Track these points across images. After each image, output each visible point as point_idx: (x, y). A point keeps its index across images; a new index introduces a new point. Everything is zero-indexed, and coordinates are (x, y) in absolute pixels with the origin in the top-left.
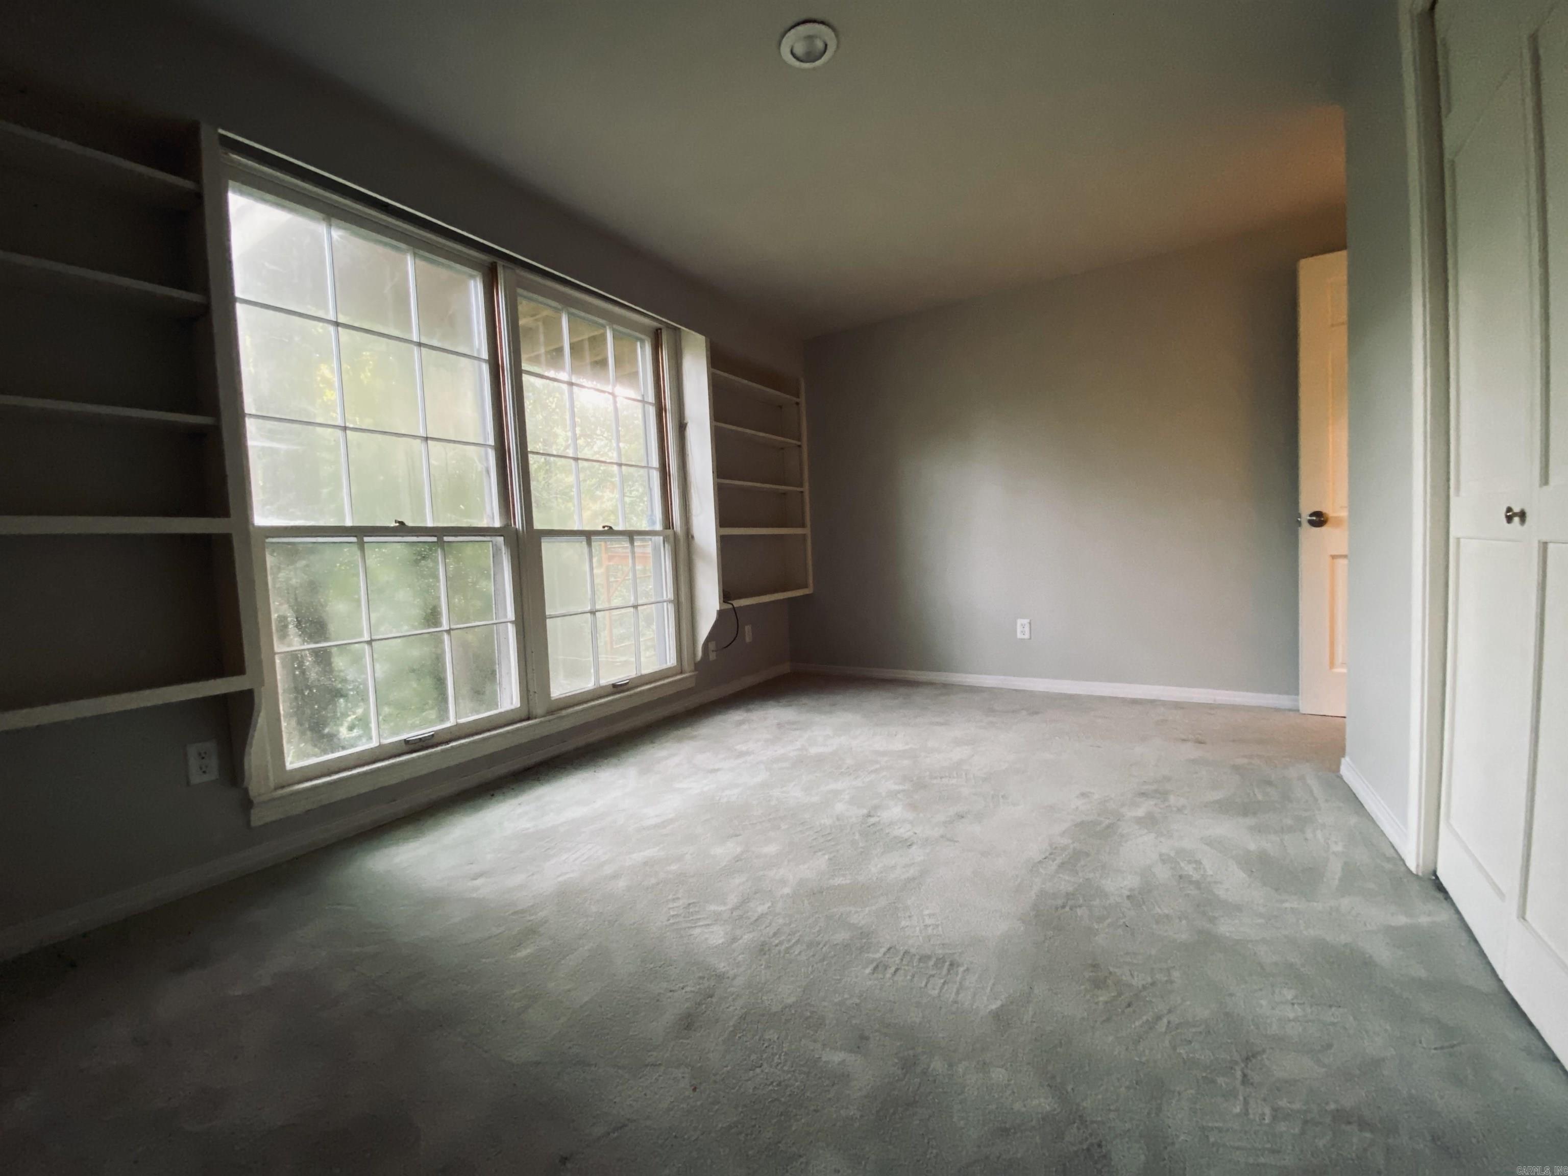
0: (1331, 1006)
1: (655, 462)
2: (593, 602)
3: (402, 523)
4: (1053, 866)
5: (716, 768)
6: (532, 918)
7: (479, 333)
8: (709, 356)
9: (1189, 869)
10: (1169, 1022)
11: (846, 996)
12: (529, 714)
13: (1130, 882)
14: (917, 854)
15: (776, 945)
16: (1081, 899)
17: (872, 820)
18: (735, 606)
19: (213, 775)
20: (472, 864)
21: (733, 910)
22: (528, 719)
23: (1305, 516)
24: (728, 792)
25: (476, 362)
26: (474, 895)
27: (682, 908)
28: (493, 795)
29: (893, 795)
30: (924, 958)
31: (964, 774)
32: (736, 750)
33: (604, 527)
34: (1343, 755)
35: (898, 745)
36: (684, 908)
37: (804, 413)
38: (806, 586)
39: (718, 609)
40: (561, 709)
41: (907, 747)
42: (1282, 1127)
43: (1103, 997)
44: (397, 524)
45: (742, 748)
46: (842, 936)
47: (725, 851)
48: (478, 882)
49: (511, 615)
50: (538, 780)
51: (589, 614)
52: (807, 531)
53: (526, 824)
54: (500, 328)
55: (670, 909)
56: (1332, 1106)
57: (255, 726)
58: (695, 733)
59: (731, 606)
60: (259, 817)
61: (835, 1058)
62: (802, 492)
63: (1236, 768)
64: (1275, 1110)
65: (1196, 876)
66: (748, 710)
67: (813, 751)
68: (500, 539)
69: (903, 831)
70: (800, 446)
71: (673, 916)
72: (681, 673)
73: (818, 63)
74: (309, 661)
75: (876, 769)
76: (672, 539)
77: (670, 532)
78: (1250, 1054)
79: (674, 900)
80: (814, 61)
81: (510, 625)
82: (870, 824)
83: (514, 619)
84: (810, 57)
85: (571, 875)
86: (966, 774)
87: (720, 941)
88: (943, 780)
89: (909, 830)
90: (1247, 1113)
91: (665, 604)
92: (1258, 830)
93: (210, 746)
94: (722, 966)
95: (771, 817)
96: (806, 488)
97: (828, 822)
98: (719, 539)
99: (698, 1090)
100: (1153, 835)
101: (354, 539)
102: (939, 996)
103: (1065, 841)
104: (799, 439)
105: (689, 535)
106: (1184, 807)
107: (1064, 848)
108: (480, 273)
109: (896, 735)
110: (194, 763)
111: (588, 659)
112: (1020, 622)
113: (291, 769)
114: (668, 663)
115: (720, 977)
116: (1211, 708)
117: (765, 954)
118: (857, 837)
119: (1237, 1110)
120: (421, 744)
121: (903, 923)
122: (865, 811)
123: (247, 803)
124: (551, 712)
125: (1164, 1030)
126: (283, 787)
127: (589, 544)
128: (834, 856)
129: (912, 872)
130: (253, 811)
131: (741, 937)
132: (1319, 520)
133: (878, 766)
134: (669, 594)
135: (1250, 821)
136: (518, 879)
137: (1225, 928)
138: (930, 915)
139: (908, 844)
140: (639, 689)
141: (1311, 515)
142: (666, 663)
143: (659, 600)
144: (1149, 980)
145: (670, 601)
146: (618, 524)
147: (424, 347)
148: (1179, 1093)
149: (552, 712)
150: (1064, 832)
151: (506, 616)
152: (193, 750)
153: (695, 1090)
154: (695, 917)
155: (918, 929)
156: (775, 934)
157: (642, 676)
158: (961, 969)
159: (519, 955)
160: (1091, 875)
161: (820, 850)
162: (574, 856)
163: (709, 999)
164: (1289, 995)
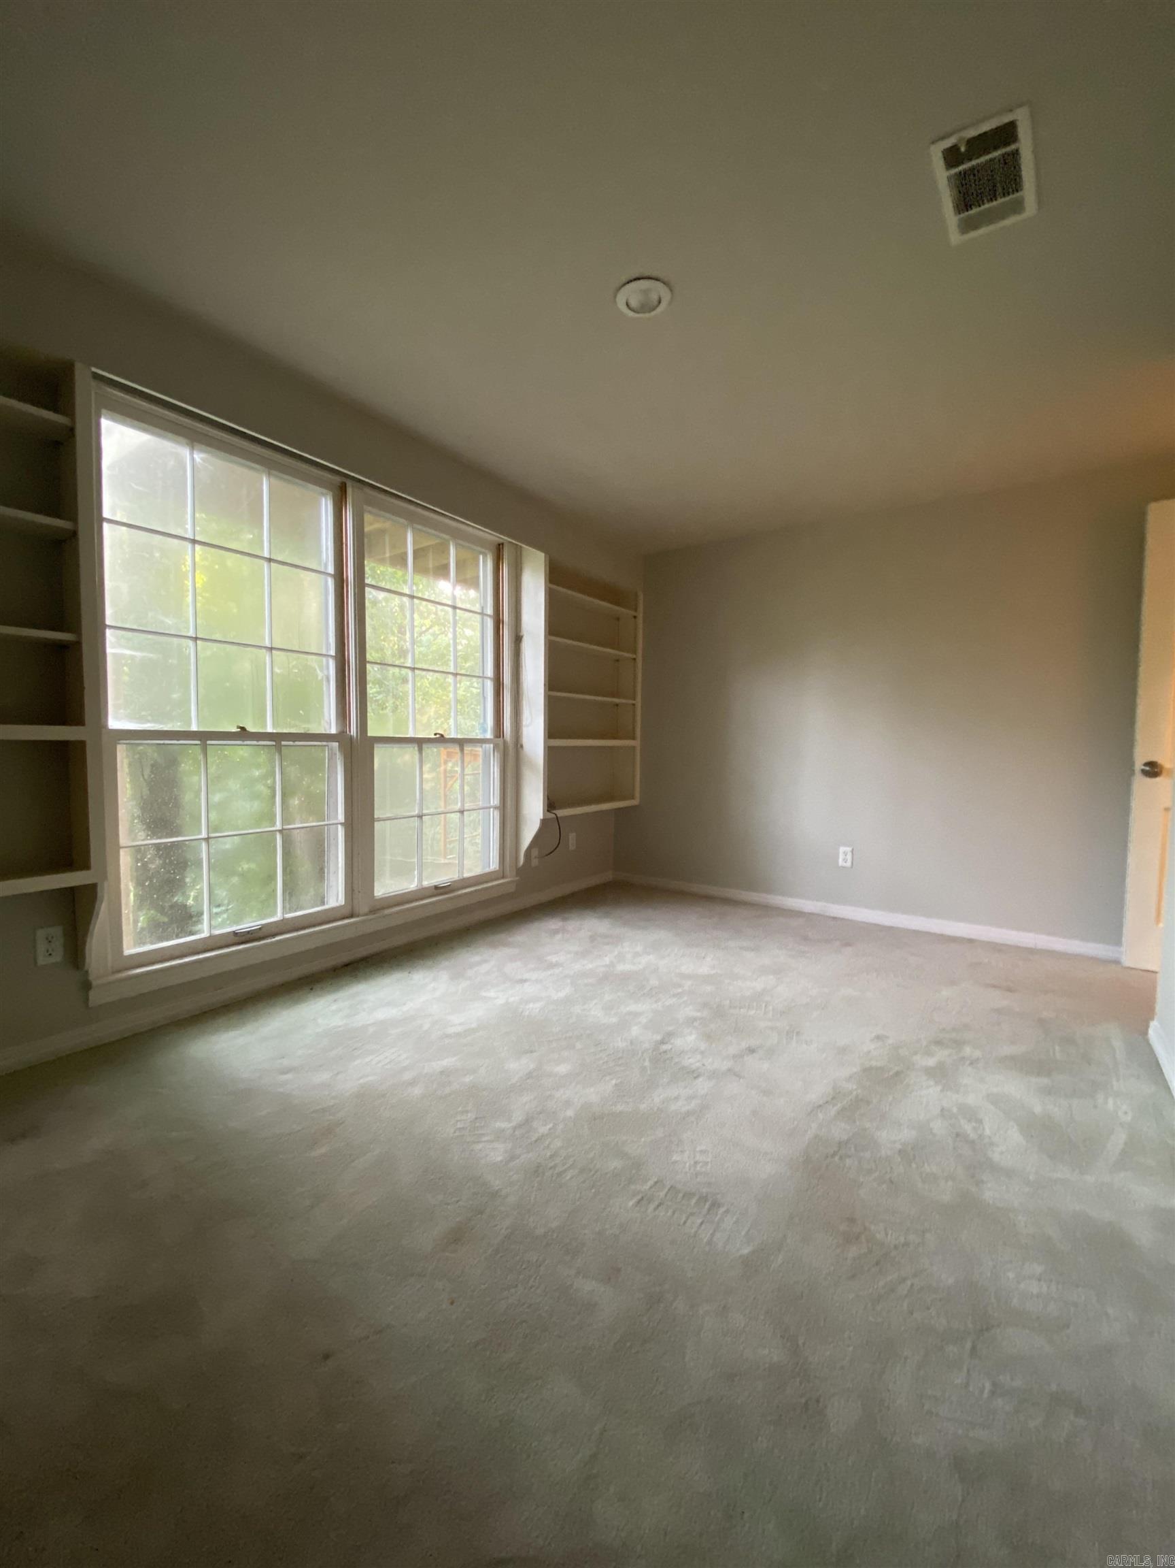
0: (1077, 1286)
1: (490, 672)
2: (421, 808)
3: (243, 729)
4: (833, 1111)
5: (524, 978)
6: (331, 1117)
7: (327, 549)
8: (548, 572)
9: (968, 1128)
10: (912, 1285)
11: (607, 1226)
12: (352, 911)
13: (907, 1135)
14: (703, 1086)
15: (551, 1168)
16: (853, 1149)
17: (665, 1047)
18: (558, 816)
19: (58, 957)
20: (283, 1058)
21: (515, 1129)
22: (352, 916)
23: (1139, 765)
24: (531, 1005)
25: (323, 576)
26: (281, 1090)
27: (469, 1121)
28: (312, 989)
29: (691, 1021)
30: (688, 1195)
31: (764, 1005)
32: (546, 961)
33: (435, 734)
34: (1152, 1019)
35: (704, 969)
36: (471, 1122)
37: (641, 626)
38: (633, 798)
39: (542, 818)
40: (383, 908)
41: (713, 972)
42: (999, 1402)
43: (853, 1251)
44: (239, 730)
45: (553, 959)
46: (615, 1164)
47: (518, 1067)
48: (289, 1076)
49: (341, 817)
50: (356, 977)
51: (416, 818)
52: (636, 743)
53: (337, 1022)
54: (346, 545)
55: (457, 1121)
56: (1054, 1387)
57: (98, 914)
58: (510, 939)
59: (554, 816)
60: (95, 997)
61: (587, 1287)
62: (634, 705)
63: (1042, 1022)
64: (994, 1384)
65: (973, 1136)
66: (564, 919)
67: (621, 968)
68: (336, 744)
69: (692, 1061)
70: (635, 659)
71: (460, 1129)
72: (503, 877)
73: (653, 313)
74: (150, 854)
75: (678, 994)
76: (501, 747)
77: (500, 741)
78: (984, 1327)
79: (462, 1113)
80: (650, 312)
81: (339, 826)
82: (661, 1051)
83: (343, 821)
84: (646, 307)
85: (370, 1078)
86: (766, 1006)
87: (499, 1159)
88: (742, 1010)
89: (699, 1061)
90: (967, 1385)
91: (492, 809)
92: (1048, 1091)
93: (57, 932)
94: (496, 1184)
95: (568, 1035)
96: (639, 701)
97: (621, 1044)
98: (547, 749)
99: (455, 1304)
100: (939, 1088)
101: (198, 742)
102: (695, 1236)
103: (851, 1086)
104: (635, 652)
105: (518, 745)
106: (978, 1060)
107: (851, 1092)
108: (331, 493)
109: (704, 958)
110: (41, 947)
111: (413, 860)
112: (842, 849)
113: (127, 954)
114: (491, 868)
115: (495, 1195)
116: (1030, 952)
117: (538, 1177)
118: (647, 1063)
119: (958, 1381)
120: (249, 936)
121: (675, 1157)
122: (659, 1037)
123: (87, 986)
124: (373, 911)
125: (905, 1292)
126: (119, 971)
127: (420, 750)
128: (621, 1082)
129: (693, 1104)
130: (92, 994)
131: (520, 1156)
132: (1153, 770)
133: (680, 990)
134: (495, 800)
135: (1045, 1081)
136: (323, 1077)
137: (992, 1192)
138: (702, 1152)
139: (695, 1074)
140: (460, 892)
141: (1146, 764)
142: (490, 867)
143: (485, 805)
144: (902, 1239)
145: (495, 808)
146: (450, 734)
147: (274, 562)
148: (906, 1358)
149: (375, 911)
150: (851, 1077)
151: (337, 818)
152: (41, 934)
153: (452, 1303)
154: (480, 1132)
155: (688, 1164)
156: (551, 1157)
157: (464, 880)
158: (722, 1210)
159: (314, 1154)
160: (868, 1125)
161: (610, 1074)
162: (377, 1058)
163: (479, 1216)
164: (1038, 1269)
